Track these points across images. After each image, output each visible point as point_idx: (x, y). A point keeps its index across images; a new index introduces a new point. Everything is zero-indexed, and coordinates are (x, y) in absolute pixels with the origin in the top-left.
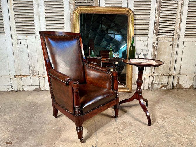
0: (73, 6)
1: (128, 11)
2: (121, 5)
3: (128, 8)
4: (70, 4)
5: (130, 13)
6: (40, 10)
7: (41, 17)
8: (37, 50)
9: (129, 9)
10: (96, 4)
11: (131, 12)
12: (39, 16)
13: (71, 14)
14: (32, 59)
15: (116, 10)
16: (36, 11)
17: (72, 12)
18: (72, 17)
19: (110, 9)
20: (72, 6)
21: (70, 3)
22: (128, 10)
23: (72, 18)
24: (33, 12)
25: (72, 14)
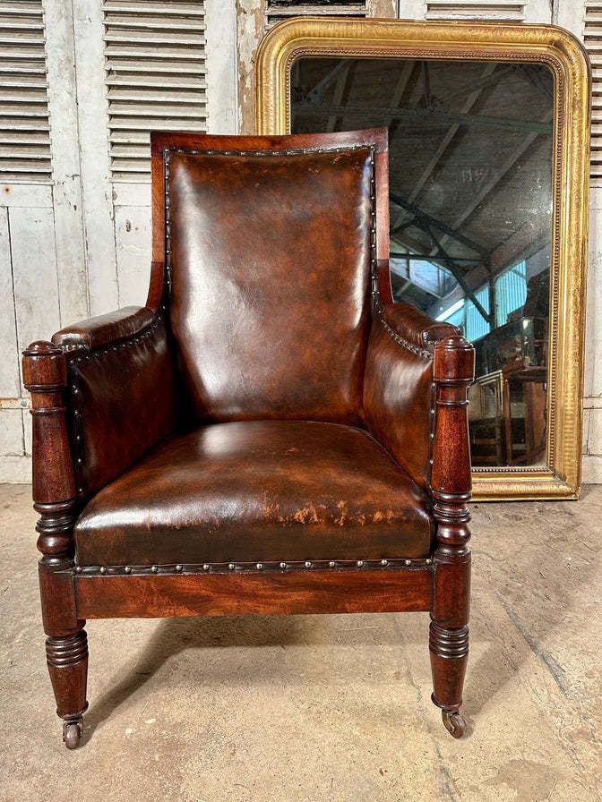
0: (258, 22)
1: (558, 45)
2: (514, 16)
3: (552, 26)
4: (240, 10)
5: (570, 52)
6: (81, 45)
7: (83, 87)
8: (62, 265)
9: (562, 31)
10: (379, 8)
11: (571, 48)
12: (74, 78)
13: (241, 65)
14: (30, 309)
15: (490, 34)
16: (60, 53)
17: (247, 57)
18: (248, 81)
19: (456, 32)
20: (250, 25)
21: (237, 5)
22: (556, 37)
23: (248, 85)
24: (40, 56)
25: (249, 67)
